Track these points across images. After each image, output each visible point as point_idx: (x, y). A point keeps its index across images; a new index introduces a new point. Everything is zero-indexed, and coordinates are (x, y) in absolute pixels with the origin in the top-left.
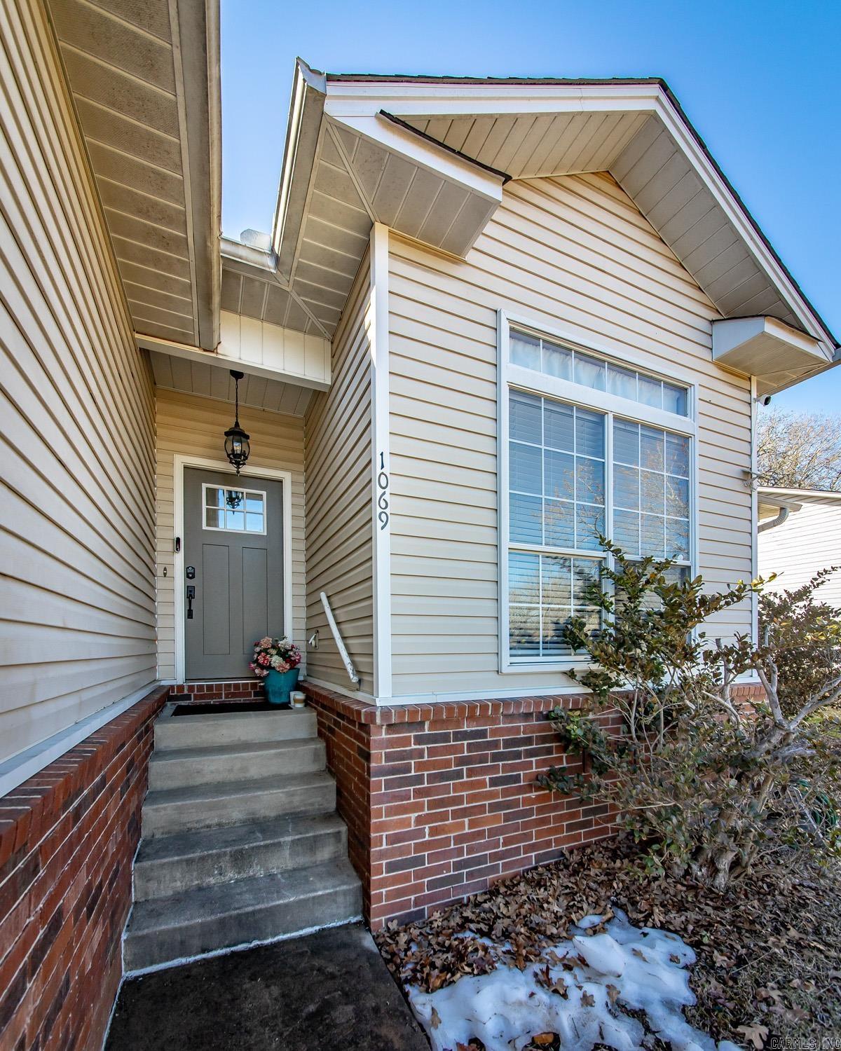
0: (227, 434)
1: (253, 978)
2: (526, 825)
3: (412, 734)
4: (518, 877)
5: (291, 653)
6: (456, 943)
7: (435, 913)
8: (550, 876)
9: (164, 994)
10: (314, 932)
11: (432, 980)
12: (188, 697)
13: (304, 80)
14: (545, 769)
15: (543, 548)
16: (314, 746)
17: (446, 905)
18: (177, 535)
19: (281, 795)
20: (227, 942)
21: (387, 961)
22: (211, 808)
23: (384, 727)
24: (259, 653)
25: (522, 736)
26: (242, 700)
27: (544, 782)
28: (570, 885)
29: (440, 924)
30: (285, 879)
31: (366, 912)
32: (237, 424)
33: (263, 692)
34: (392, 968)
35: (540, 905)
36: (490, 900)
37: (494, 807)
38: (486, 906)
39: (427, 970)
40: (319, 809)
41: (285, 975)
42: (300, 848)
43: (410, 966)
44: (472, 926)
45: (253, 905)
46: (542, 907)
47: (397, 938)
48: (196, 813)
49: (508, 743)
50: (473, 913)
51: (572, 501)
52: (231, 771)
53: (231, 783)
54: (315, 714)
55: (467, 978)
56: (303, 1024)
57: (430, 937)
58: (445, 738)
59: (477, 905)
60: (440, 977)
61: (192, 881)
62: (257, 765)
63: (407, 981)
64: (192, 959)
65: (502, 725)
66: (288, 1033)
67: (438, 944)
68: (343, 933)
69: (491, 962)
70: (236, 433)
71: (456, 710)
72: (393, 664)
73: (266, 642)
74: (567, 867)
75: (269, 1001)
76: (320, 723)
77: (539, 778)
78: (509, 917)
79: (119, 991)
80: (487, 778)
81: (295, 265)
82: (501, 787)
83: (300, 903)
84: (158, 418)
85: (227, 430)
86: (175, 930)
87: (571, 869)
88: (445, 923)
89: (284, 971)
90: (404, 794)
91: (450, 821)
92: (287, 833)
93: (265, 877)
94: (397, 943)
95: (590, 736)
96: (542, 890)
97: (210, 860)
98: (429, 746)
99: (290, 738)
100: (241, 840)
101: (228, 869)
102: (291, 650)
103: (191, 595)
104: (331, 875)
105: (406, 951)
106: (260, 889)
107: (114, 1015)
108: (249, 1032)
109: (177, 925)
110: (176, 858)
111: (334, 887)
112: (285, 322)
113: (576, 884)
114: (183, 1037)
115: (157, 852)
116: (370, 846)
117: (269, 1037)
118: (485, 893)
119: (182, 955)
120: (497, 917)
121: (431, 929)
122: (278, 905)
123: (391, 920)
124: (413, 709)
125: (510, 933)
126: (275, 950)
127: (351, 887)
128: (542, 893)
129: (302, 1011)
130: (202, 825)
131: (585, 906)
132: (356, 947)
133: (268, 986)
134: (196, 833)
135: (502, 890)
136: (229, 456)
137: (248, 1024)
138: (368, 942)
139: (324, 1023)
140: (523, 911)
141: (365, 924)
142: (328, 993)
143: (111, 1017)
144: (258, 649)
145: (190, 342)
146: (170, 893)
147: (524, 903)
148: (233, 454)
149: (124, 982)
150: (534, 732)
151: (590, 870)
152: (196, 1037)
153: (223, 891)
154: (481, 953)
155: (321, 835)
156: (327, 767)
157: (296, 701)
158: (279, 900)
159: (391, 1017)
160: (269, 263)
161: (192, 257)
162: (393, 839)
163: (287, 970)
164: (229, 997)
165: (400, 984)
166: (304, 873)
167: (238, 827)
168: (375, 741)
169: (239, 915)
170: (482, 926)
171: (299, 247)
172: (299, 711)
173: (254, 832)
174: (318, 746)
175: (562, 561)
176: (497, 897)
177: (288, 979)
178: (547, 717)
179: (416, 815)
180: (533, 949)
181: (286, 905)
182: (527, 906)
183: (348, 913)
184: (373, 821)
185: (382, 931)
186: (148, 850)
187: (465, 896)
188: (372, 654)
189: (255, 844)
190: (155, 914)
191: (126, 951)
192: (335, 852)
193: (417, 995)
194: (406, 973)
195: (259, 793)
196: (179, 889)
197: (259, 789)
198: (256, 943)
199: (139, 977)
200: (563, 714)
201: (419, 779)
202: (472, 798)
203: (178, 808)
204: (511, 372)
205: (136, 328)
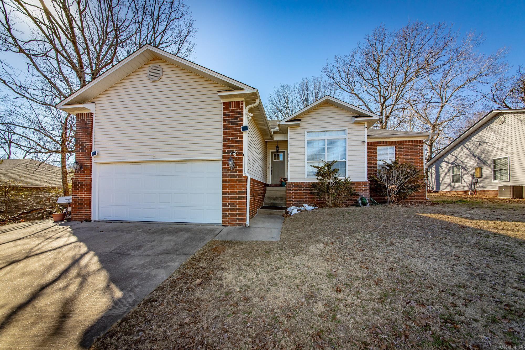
15: (313, 161)
18: (270, 162)
19: (280, 195)
23: (288, 184)
27: (311, 193)
42: (281, 200)
49: (305, 187)
52: (275, 193)
58: (296, 186)
62: (278, 192)
70: (277, 147)
73: (282, 177)
82: (304, 193)
84: (267, 147)
101: (273, 200)
103: (272, 171)
112: (281, 135)
124: (292, 182)
130: (271, 197)
145: (270, 139)
148: (277, 150)
178: (313, 184)
188: (288, 176)
196: (268, 201)
201: (293, 191)
203: (268, 195)
204: (307, 138)
205: (264, 140)
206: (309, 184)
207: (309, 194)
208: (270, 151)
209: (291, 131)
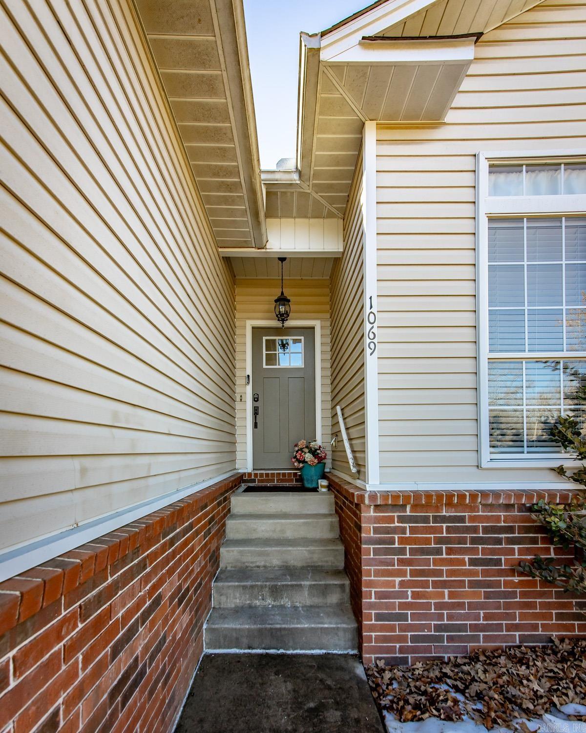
0: (276, 301)
1: (277, 673)
2: (507, 606)
3: (396, 514)
4: (500, 651)
5: (319, 451)
6: (431, 690)
7: (418, 663)
8: (534, 656)
9: (224, 668)
10: (322, 654)
11: (405, 713)
12: (254, 481)
13: (305, 46)
14: (529, 557)
15: (527, 354)
16: (330, 520)
17: (428, 658)
18: (247, 374)
19: (305, 552)
20: (263, 646)
21: (372, 689)
22: (260, 554)
23: (372, 507)
24: (297, 452)
25: (503, 524)
26: (287, 484)
27: (527, 569)
28: (556, 670)
29: (421, 673)
30: (304, 611)
31: (360, 648)
32: (282, 293)
33: (300, 479)
34: (376, 695)
35: (519, 681)
36: (469, 664)
37: (472, 584)
38: (466, 668)
39: (401, 703)
40: (332, 566)
41: (298, 677)
42: (315, 591)
43: (390, 698)
44: (448, 681)
45: (280, 624)
46: (522, 683)
47: (383, 674)
48: (250, 557)
49: (486, 530)
50: (452, 671)
51: (561, 307)
52: (274, 531)
53: (274, 540)
54: (333, 496)
55: (433, 719)
56: (304, 713)
57: (410, 680)
58: (426, 520)
59: (457, 665)
60: (412, 713)
61: (245, 600)
62: (291, 529)
63: (385, 708)
64: (242, 651)
65: (480, 513)
66: (293, 716)
67: (416, 687)
68: (342, 659)
69: (459, 713)
70: (282, 300)
71: (434, 497)
72: (380, 459)
73: (302, 443)
74: (555, 653)
75: (284, 691)
76: (336, 503)
77: (522, 564)
78: (486, 683)
79: (201, 659)
80: (467, 558)
81: (312, 173)
82: (480, 568)
83: (312, 630)
84: (237, 298)
85: (276, 298)
86: (233, 629)
87: (559, 655)
88: (426, 673)
89: (297, 675)
90: (389, 561)
91: (431, 589)
92: (307, 579)
93: (291, 607)
94: (382, 678)
95: (576, 530)
96: (524, 667)
97: (256, 589)
98: (410, 525)
99: (315, 512)
100: (276, 579)
101: (268, 597)
102: (319, 449)
103: (256, 413)
104: (336, 614)
105: (388, 685)
106: (286, 615)
107: (197, 672)
108: (269, 707)
109: (234, 627)
110: (237, 584)
111: (336, 623)
112: (309, 215)
113: (563, 670)
114: (230, 697)
115: (227, 578)
116: (362, 597)
117: (281, 714)
118: (465, 657)
119: (237, 647)
120: (473, 680)
121: (413, 674)
122: (297, 628)
123: (380, 659)
124: (396, 494)
125: (484, 696)
126: (294, 659)
127: (349, 627)
128: (523, 671)
129: (305, 705)
130: (254, 565)
131: (571, 693)
132: (349, 673)
133: (285, 682)
134: (251, 570)
135: (482, 658)
136: (277, 316)
137: (269, 702)
138: (360, 671)
139: (318, 717)
140: (500, 681)
141: (359, 658)
142: (325, 698)
143: (195, 673)
144: (296, 449)
145: (250, 246)
146: (233, 606)
147: (504, 674)
148: (280, 314)
149: (204, 655)
150: (516, 522)
151: (581, 661)
152: (238, 699)
153: (263, 611)
154: (450, 703)
155: (330, 585)
156: (340, 536)
157: (322, 486)
158: (297, 624)
159: (368, 729)
160: (295, 177)
161: (245, 192)
162: (380, 595)
163: (300, 674)
164: (260, 681)
165: (380, 708)
166: (317, 610)
167: (276, 570)
168: (365, 517)
169: (271, 629)
170: (459, 683)
171: (313, 160)
172: (323, 494)
173: (285, 575)
174: (334, 520)
175: (553, 364)
176: (476, 663)
177: (299, 681)
178: (530, 509)
179: (400, 579)
180: (504, 716)
181: (303, 629)
182: (505, 678)
183: (347, 646)
184: (364, 578)
185: (372, 666)
186: (222, 576)
187: (446, 656)
188: (365, 451)
189: (284, 583)
190: (223, 617)
191: (206, 636)
192: (341, 599)
193: (391, 721)
194: (385, 702)
195: (290, 548)
196: (238, 605)
197: (291, 546)
198: (281, 651)
199: (213, 654)
200: (547, 507)
201: (402, 551)
202: (451, 573)
203: (241, 552)
205: (219, 245)
206: (508, 507)
207: (512, 572)
208: (250, 324)
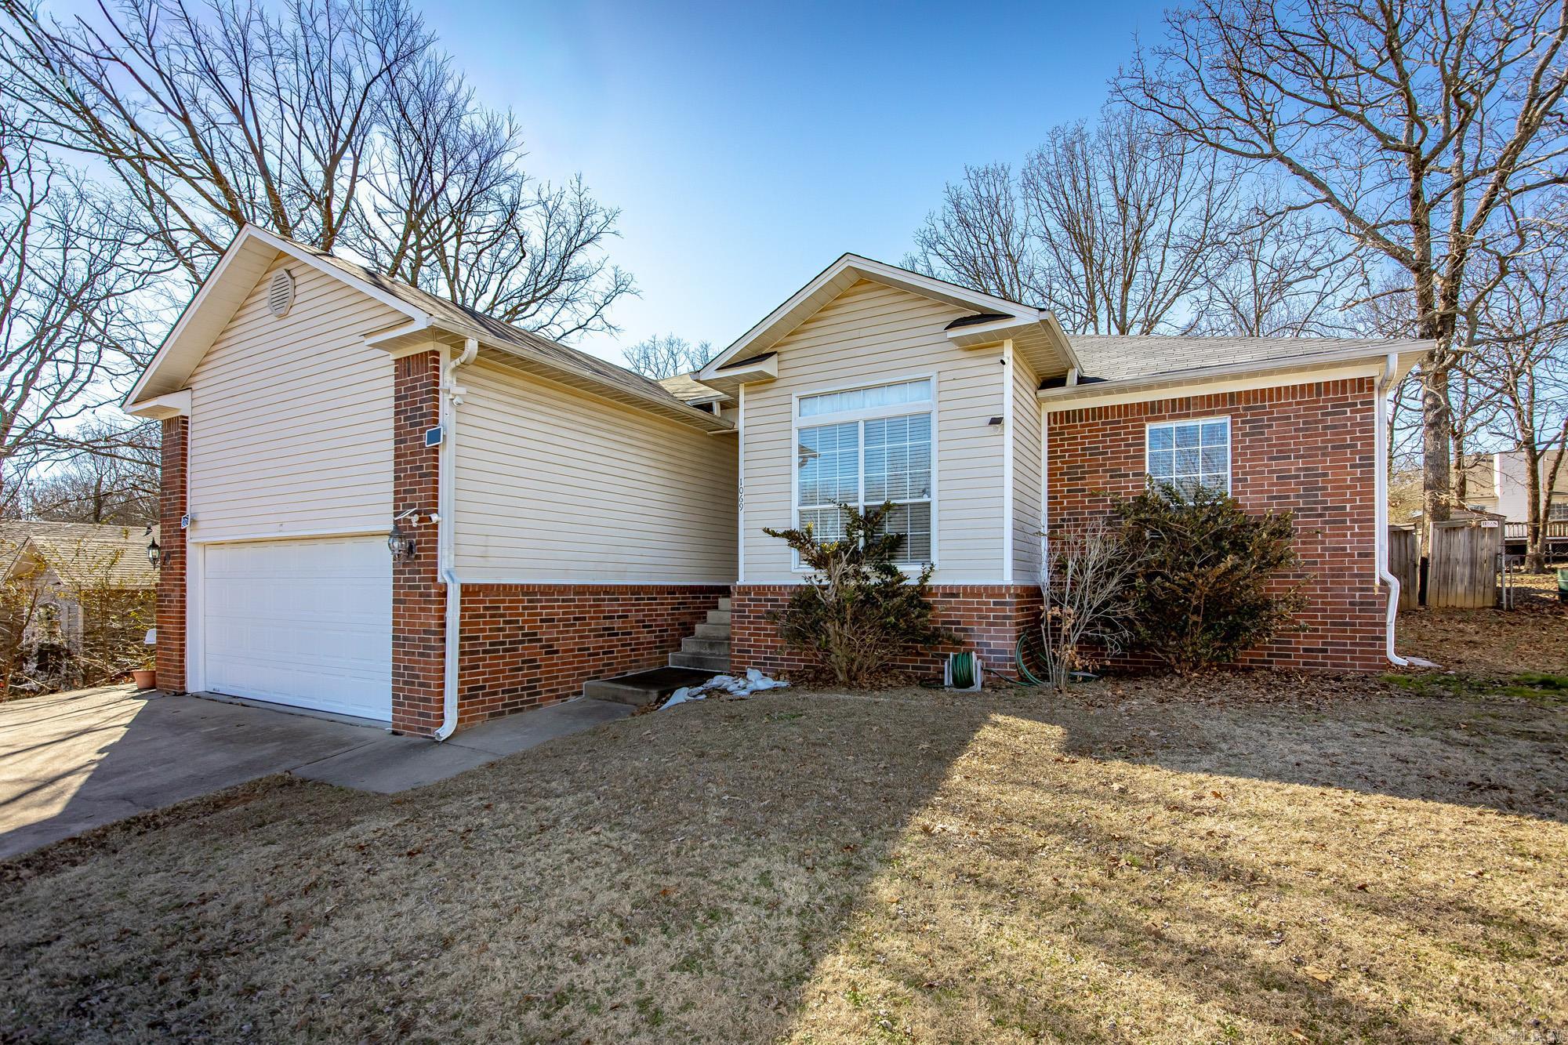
3: (748, 597)
15: (817, 507)
58: (760, 600)
72: (743, 568)
98: (753, 602)
124: (749, 586)
201: (750, 616)
202: (772, 629)
204: (798, 422)
209: (750, 397)
